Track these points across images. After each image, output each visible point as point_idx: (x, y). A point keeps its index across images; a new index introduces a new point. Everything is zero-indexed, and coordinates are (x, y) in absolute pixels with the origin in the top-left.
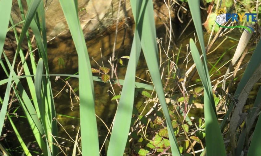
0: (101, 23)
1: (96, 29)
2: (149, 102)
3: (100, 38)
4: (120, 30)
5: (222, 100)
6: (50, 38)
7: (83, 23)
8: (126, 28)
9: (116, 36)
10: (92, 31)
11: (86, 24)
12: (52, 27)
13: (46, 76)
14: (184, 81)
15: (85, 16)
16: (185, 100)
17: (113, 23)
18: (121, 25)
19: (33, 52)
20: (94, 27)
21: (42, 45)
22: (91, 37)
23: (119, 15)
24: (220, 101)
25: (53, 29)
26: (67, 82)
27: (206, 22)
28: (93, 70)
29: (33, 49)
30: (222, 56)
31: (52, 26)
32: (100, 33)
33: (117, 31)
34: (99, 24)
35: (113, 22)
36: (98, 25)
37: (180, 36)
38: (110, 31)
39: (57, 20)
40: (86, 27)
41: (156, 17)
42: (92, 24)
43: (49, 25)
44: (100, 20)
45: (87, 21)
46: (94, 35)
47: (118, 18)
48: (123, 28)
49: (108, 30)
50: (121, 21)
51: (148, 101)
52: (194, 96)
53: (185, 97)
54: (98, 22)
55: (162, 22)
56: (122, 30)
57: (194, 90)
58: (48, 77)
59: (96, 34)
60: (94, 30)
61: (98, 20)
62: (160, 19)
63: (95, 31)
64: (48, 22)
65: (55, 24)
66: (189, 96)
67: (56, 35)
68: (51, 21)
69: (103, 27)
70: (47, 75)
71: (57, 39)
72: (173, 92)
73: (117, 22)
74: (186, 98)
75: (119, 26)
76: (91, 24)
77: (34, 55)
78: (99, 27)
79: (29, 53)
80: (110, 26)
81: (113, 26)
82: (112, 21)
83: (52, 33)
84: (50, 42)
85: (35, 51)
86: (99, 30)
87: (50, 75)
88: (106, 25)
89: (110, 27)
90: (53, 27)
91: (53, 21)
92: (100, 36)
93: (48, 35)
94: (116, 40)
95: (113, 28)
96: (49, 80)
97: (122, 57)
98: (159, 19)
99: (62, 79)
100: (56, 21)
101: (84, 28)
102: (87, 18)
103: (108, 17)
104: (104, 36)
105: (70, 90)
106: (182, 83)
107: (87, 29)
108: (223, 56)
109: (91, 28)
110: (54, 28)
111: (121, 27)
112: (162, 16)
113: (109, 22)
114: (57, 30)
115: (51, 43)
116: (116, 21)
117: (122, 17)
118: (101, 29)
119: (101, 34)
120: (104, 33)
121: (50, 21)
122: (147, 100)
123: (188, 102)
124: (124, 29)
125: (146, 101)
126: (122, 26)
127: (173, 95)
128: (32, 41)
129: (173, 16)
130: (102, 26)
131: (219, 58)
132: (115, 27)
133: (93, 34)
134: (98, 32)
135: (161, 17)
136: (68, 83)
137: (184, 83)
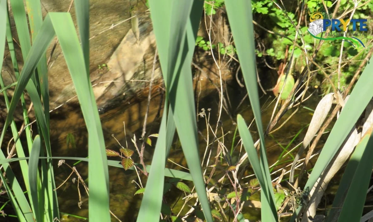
0: (128, 85)
1: (121, 94)
2: (190, 198)
3: (127, 106)
4: (154, 95)
5: (289, 197)
6: (56, 105)
7: (103, 85)
8: (163, 93)
9: (148, 104)
10: (116, 97)
11: (107, 87)
12: (59, 91)
13: (46, 159)
14: (235, 169)
15: (105, 76)
16: (237, 197)
17: (146, 86)
18: (156, 88)
19: (30, 126)
20: (119, 91)
21: (42, 116)
22: (114, 104)
23: (154, 75)
24: (285, 198)
25: (60, 93)
26: (74, 168)
27: (276, 86)
28: (110, 153)
29: (30, 120)
30: (297, 135)
31: (58, 88)
32: (127, 99)
33: (149, 97)
34: (126, 87)
35: (146, 84)
36: (124, 89)
37: (239, 106)
38: (141, 96)
39: (66, 80)
40: (106, 91)
41: (207, 78)
42: (116, 86)
43: (55, 87)
44: (127, 82)
45: (108, 82)
46: (118, 102)
47: (152, 80)
48: (159, 93)
49: (138, 96)
50: (156, 83)
51: (189, 196)
52: (249, 191)
53: (236, 192)
54: (125, 84)
55: (214, 86)
56: (157, 95)
57: (249, 183)
58: (49, 160)
59: (120, 100)
60: (117, 94)
61: (125, 81)
62: (212, 81)
63: (119, 97)
64: (54, 83)
65: (63, 85)
66: (242, 190)
67: (64, 102)
68: (58, 82)
69: (131, 91)
70: (48, 157)
71: (65, 106)
72: (223, 185)
73: (151, 85)
74: (238, 193)
75: (154, 91)
76: (114, 86)
77: (31, 130)
78: (125, 91)
79: (24, 126)
80: (140, 90)
81: (145, 90)
82: (144, 83)
83: (59, 98)
84: (55, 111)
85: (32, 124)
86: (126, 95)
87: (52, 158)
88: (134, 88)
89: (141, 92)
90: (61, 90)
91: (60, 81)
92: (126, 103)
93: (53, 101)
94: (149, 110)
95: (145, 92)
96: (50, 165)
97: (151, 136)
98: (210, 81)
99: (67, 164)
100: (64, 81)
101: (104, 92)
102: (108, 78)
103: (138, 78)
104: (132, 104)
105: (78, 180)
106: (233, 172)
107: (108, 94)
108: (299, 135)
109: (114, 92)
110: (63, 91)
111: (157, 92)
112: (215, 77)
113: (139, 84)
114: (65, 94)
115: (57, 113)
116: (149, 83)
117: (158, 77)
118: (128, 94)
119: (128, 101)
120: (132, 100)
121: (56, 81)
122: (187, 195)
123: (240, 198)
124: (161, 94)
125: (186, 197)
126: (158, 90)
127: (222, 188)
128: (29, 110)
129: (230, 78)
130: (129, 90)
131: (293, 137)
132: (147, 91)
133: (116, 101)
134: (124, 98)
135: (213, 79)
136: (76, 170)
137: (236, 172)
